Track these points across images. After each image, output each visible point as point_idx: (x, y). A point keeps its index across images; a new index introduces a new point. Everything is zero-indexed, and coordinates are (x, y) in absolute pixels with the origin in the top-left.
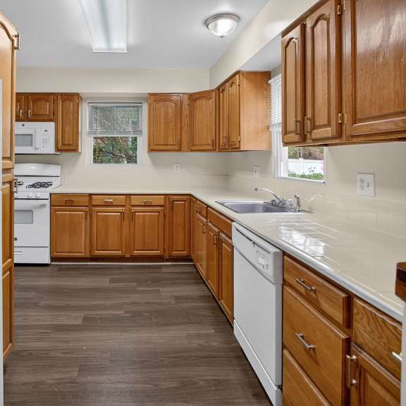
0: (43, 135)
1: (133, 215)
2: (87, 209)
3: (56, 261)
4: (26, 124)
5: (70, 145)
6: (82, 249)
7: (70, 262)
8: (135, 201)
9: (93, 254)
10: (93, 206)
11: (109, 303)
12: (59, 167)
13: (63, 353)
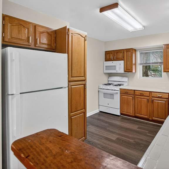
0: (119, 66)
1: (152, 101)
2: (133, 96)
3: (122, 115)
4: (114, 62)
5: (129, 69)
6: (131, 112)
7: (128, 116)
8: (153, 95)
9: (135, 115)
10: (136, 95)
11: (130, 136)
12: (127, 78)
13: (102, 147)
